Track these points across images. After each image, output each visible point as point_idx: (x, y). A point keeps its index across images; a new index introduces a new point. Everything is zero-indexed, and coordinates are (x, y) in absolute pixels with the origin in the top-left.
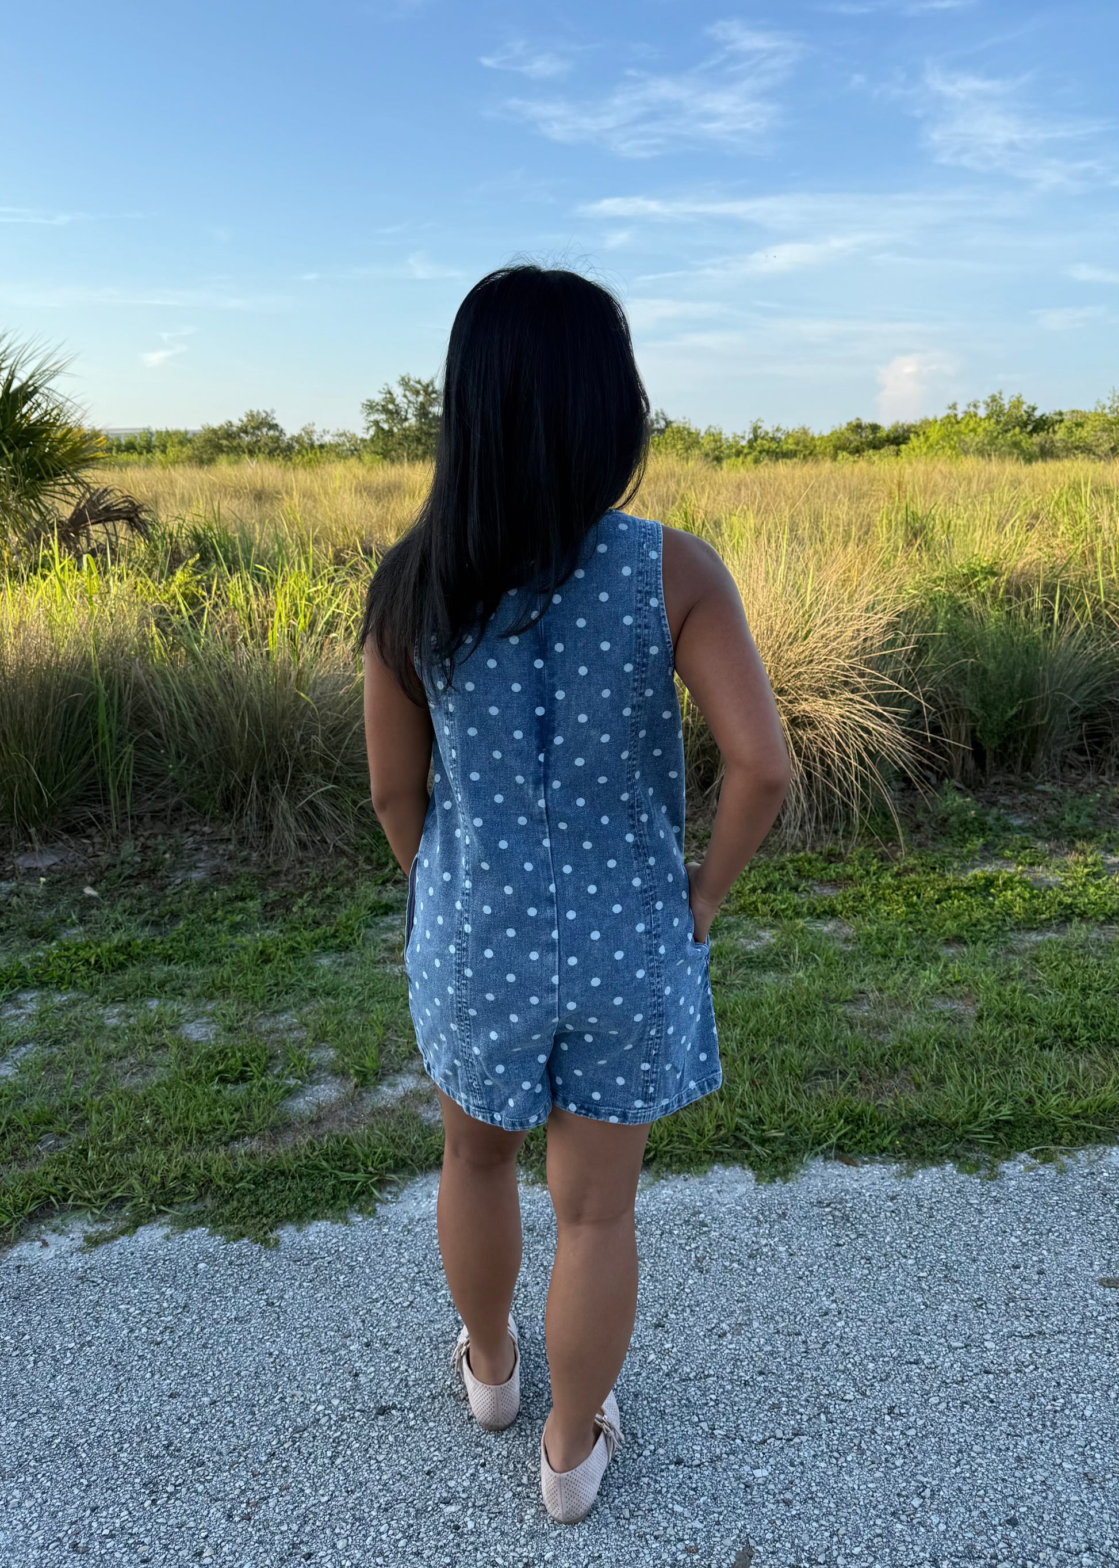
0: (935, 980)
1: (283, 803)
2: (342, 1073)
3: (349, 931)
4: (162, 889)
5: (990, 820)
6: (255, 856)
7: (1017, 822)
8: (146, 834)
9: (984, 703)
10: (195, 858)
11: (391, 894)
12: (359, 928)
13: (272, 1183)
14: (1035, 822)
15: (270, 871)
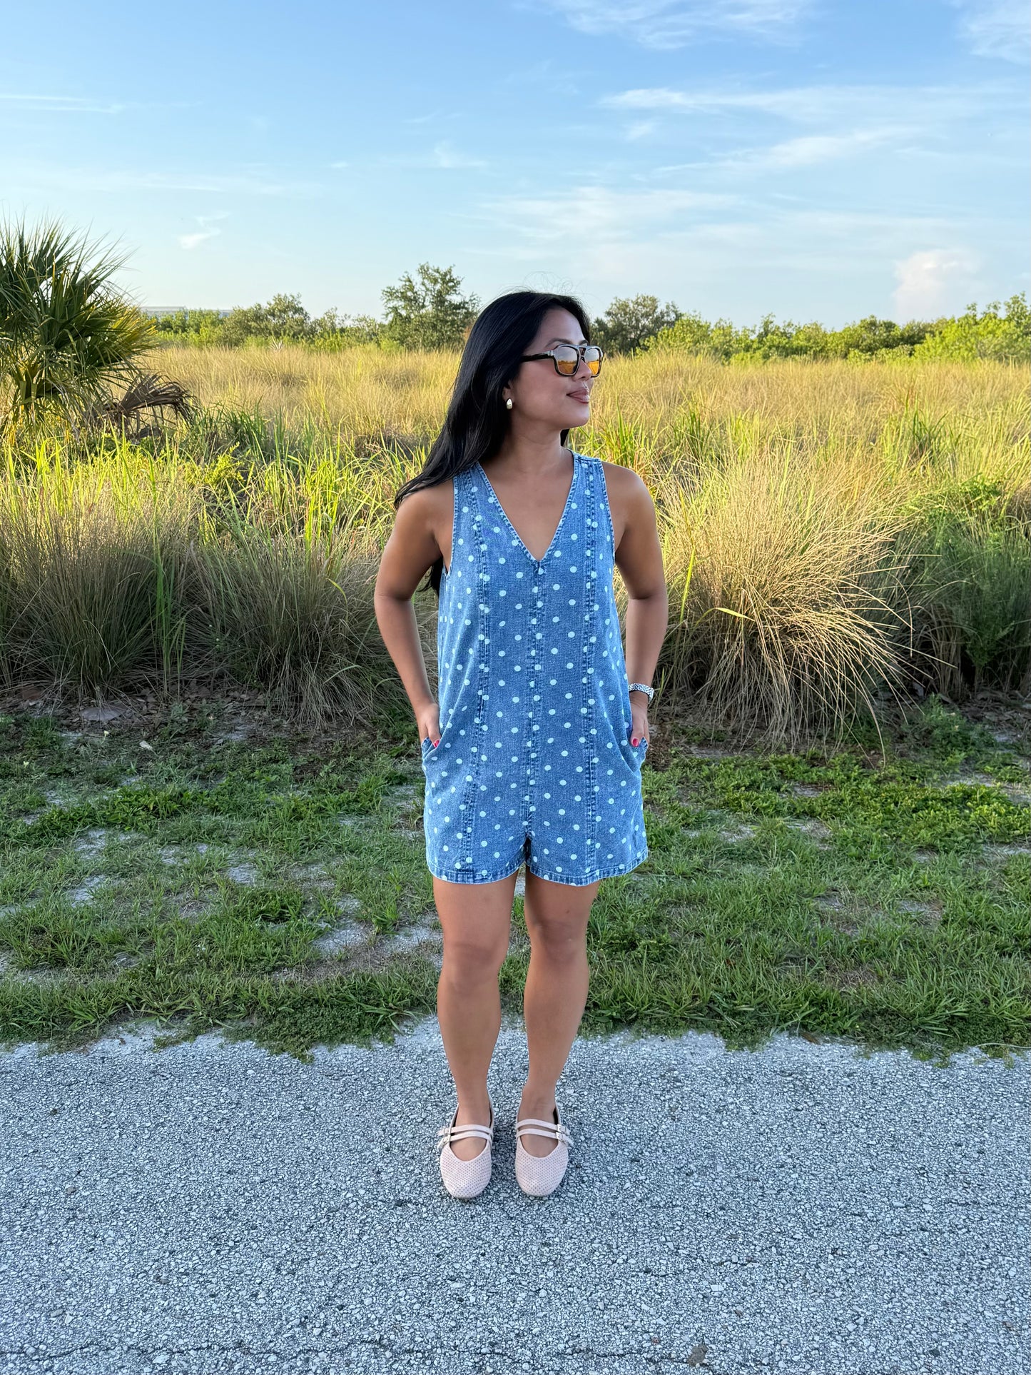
0: (906, 884)
1: (313, 678)
2: (365, 921)
3: (369, 797)
4: (207, 747)
5: (974, 735)
6: (286, 723)
7: (1000, 738)
8: (193, 697)
9: (976, 622)
10: (234, 721)
11: (404, 766)
12: (378, 795)
13: (308, 1009)
14: (1019, 740)
15: (299, 738)
